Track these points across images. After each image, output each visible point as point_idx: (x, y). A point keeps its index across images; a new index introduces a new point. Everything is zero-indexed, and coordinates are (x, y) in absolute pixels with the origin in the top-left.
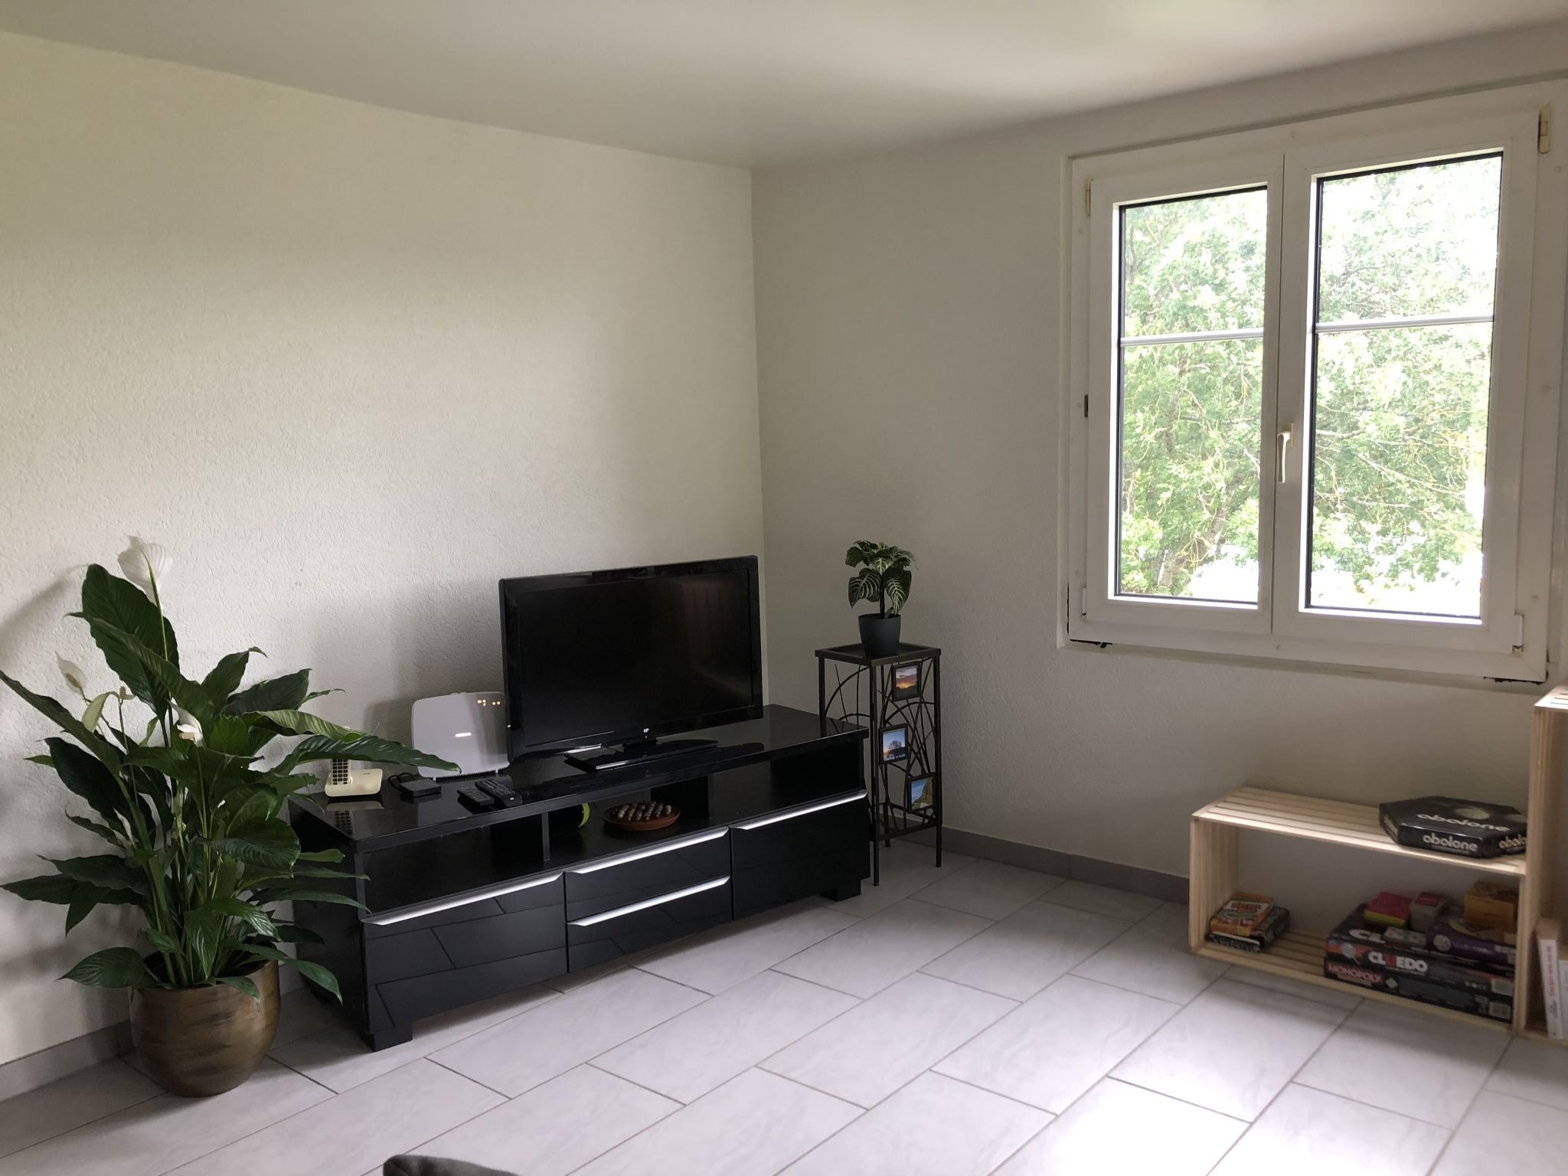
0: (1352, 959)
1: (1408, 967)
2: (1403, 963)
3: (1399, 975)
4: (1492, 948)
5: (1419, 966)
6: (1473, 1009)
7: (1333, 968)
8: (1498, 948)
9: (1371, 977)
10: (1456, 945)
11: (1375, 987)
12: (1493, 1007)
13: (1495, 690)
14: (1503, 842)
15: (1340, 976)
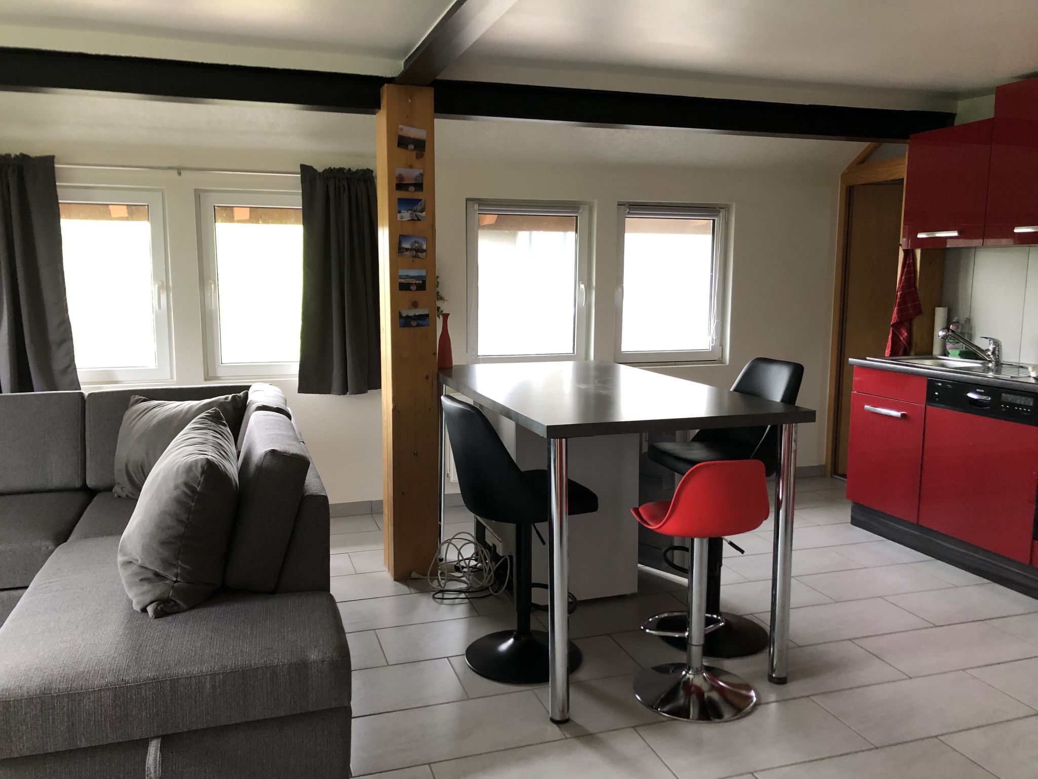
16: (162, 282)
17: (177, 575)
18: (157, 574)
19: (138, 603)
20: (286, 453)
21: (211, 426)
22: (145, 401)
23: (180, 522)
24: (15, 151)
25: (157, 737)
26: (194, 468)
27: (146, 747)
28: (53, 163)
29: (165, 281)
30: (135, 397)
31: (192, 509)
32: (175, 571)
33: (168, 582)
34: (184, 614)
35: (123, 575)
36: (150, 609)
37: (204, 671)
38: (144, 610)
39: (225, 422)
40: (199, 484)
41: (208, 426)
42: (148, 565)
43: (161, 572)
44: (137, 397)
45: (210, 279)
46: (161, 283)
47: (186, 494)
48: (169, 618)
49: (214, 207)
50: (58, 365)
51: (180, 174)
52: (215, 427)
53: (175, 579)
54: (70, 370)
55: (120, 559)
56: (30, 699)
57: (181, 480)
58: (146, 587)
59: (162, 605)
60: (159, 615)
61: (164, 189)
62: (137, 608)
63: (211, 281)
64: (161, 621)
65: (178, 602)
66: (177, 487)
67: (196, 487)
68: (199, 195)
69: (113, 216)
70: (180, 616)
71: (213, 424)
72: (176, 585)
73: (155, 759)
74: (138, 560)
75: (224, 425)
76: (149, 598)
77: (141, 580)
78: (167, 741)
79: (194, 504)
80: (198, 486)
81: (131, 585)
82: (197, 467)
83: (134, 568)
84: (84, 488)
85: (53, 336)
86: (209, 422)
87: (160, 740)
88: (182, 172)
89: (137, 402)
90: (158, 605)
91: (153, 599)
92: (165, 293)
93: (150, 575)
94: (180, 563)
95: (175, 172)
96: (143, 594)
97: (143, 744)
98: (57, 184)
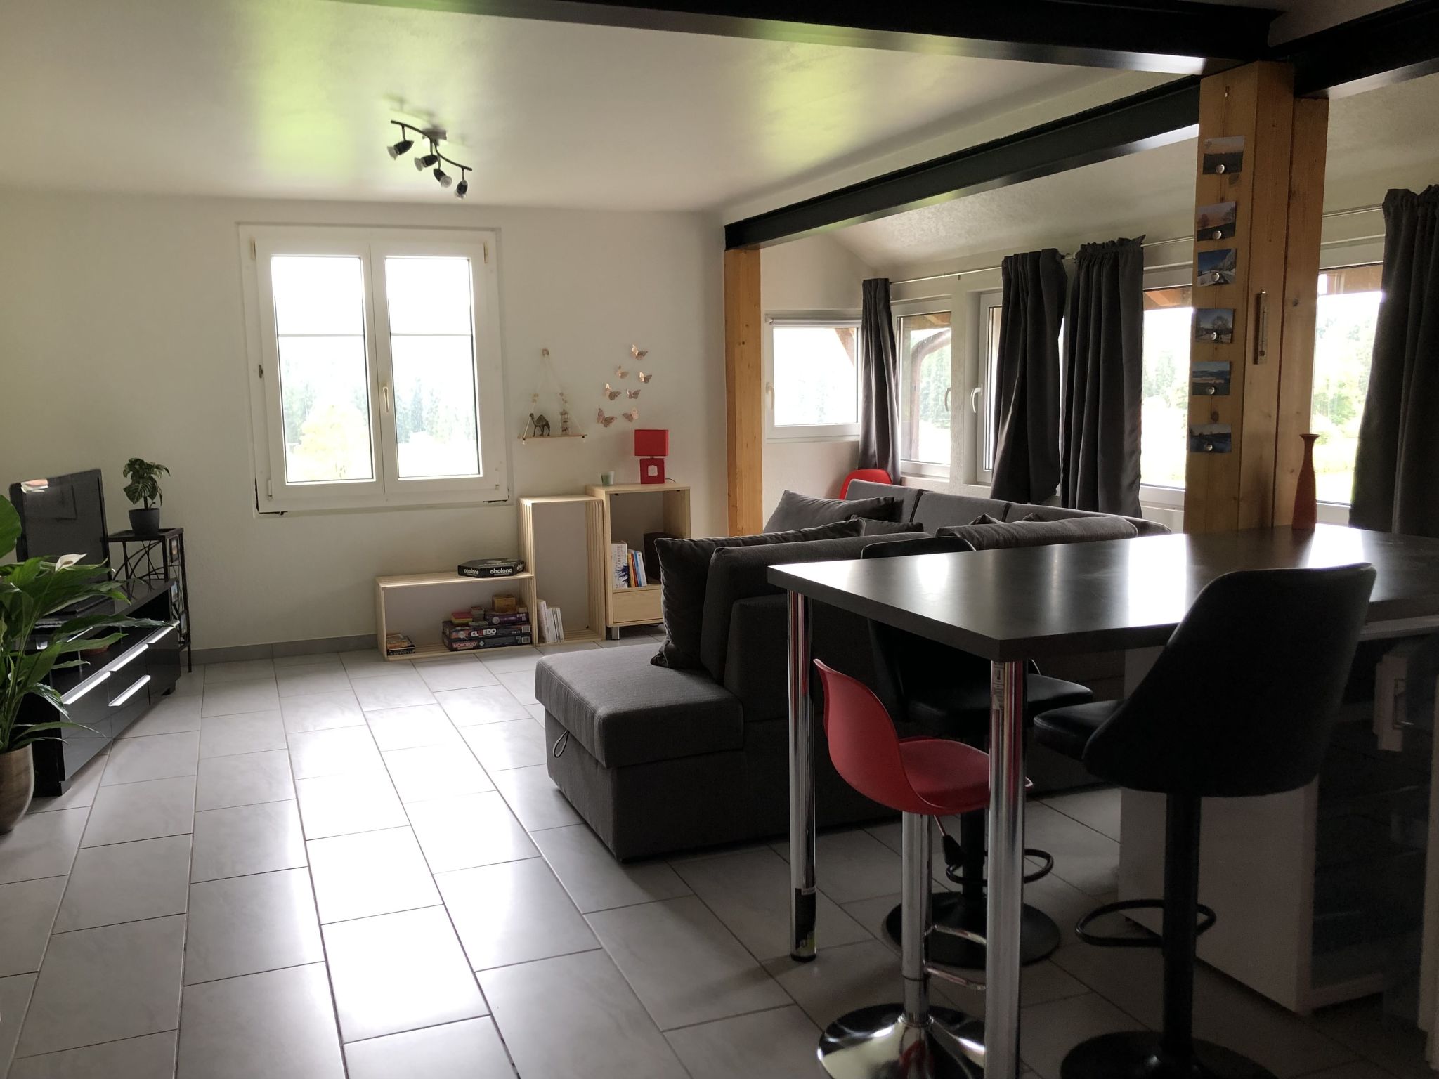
0: (463, 639)
1: (488, 633)
2: (486, 632)
3: (483, 639)
4: (516, 616)
5: (493, 631)
6: (516, 643)
7: (455, 646)
8: (518, 615)
9: (472, 643)
10: (502, 620)
11: (475, 648)
12: (524, 639)
13: (490, 506)
14: (492, 571)
15: (459, 649)
98: (1145, 268)
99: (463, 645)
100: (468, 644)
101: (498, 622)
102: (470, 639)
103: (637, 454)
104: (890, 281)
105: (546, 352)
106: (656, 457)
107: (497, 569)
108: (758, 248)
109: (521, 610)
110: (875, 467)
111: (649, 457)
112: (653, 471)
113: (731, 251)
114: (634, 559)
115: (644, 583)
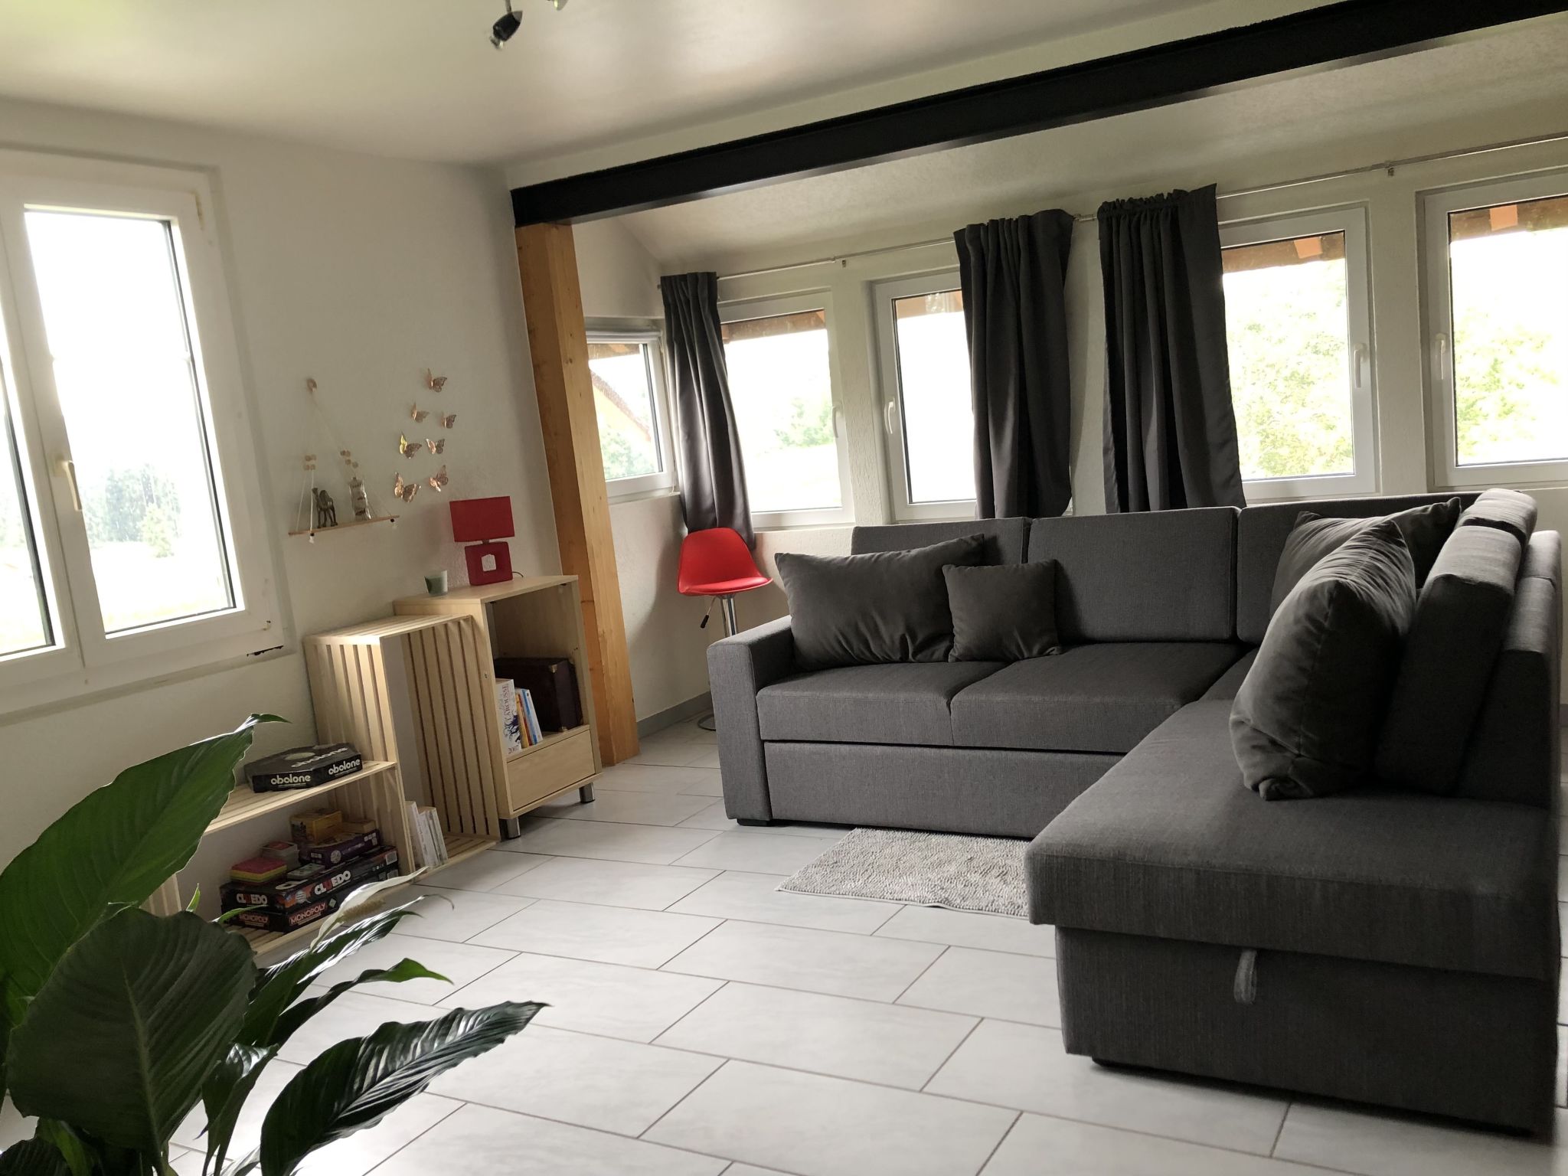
0: (305, 902)
1: (339, 882)
2: (336, 881)
3: (335, 892)
4: (362, 841)
5: (346, 876)
7: (294, 920)
8: (365, 839)
9: (319, 908)
13: (258, 661)
14: (331, 769)
15: (300, 924)
16: (1364, 345)
17: (1299, 746)
18: (1273, 742)
19: (1249, 777)
20: (1470, 581)
21: (1374, 544)
22: (1316, 518)
23: (1302, 670)
24: (1166, 189)
25: (1252, 949)
26: (1319, 595)
27: (1238, 958)
28: (1214, 194)
29: (1368, 343)
30: (1303, 514)
31: (1319, 653)
32: (1296, 739)
33: (1288, 754)
34: (1306, 802)
35: (1234, 736)
36: (1262, 787)
37: (1313, 873)
38: (1256, 788)
39: (1403, 541)
40: (1326, 617)
41: (1371, 544)
42: (1261, 728)
43: (1278, 739)
44: (1306, 514)
45: (1439, 332)
46: (1361, 347)
47: (1309, 632)
48: (1285, 803)
49: (1449, 214)
50: (1217, 477)
51: (1391, 173)
52: (1382, 546)
53: (1296, 752)
54: (1233, 482)
55: (1233, 717)
56: (1102, 862)
57: (1301, 612)
58: (1258, 757)
59: (1277, 785)
60: (1273, 796)
61: (1368, 202)
62: (1248, 785)
63: (1439, 336)
64: (1273, 804)
65: (1300, 783)
66: (1297, 621)
67: (1322, 620)
68: (1422, 199)
69: (1301, 257)
70: (1300, 803)
71: (1380, 542)
72: (1297, 759)
73: (1247, 975)
74: (1249, 720)
75: (1400, 544)
76: (1261, 772)
77: (1254, 747)
78: (1263, 957)
79: (1320, 647)
80: (1325, 621)
81: (1241, 753)
82: (1323, 593)
83: (1245, 730)
84: (1233, 640)
85: (1213, 436)
86: (1374, 539)
87: (1254, 954)
88: (1396, 169)
89: (1306, 520)
90: (1272, 783)
91: (1266, 774)
92: (1369, 360)
93: (1263, 742)
94: (1302, 729)
95: (1384, 171)
96: (1254, 766)
97: (1234, 952)
98: (1219, 223)
99: (306, 915)
100: (313, 910)
101: (339, 859)
102: (315, 900)
103: (457, 539)
104: (717, 275)
105: (312, 384)
106: (491, 541)
107: (338, 764)
108: (569, 224)
109: (367, 828)
110: (714, 525)
111: (481, 542)
112: (489, 563)
113: (523, 229)
114: (521, 702)
115: (539, 737)
